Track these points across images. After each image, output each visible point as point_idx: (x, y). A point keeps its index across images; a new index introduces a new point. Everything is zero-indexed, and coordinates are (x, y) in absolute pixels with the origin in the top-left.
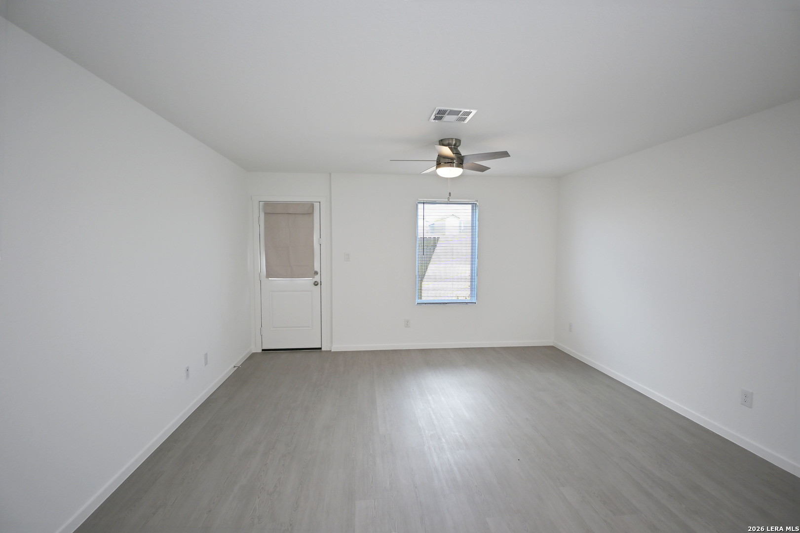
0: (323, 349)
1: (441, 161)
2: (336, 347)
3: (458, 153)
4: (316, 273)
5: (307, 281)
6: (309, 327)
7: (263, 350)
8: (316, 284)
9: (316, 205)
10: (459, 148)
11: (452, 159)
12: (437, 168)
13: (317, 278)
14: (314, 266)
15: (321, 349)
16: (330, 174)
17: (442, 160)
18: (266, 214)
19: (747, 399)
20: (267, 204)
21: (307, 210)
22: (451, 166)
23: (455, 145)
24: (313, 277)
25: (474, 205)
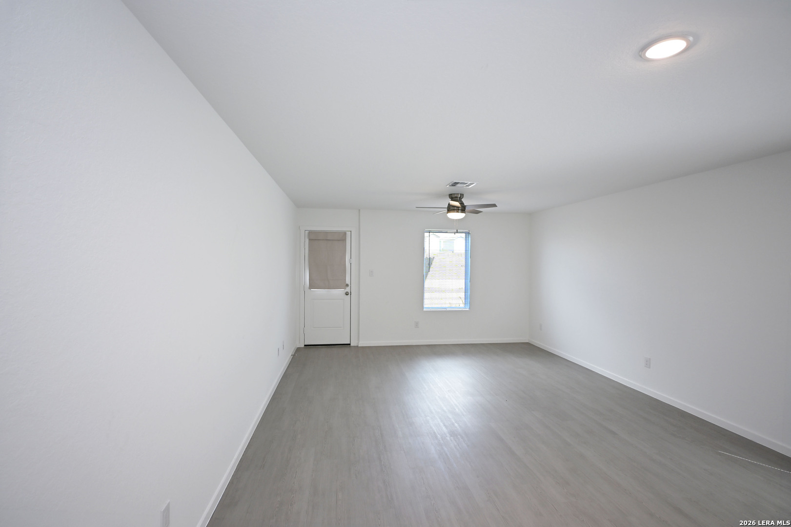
0: (352, 345)
1: (450, 209)
2: (362, 344)
3: (462, 203)
4: (347, 285)
5: (340, 292)
6: (341, 327)
7: (305, 345)
8: (347, 294)
9: (348, 234)
10: (462, 200)
11: (458, 207)
12: (447, 213)
13: (348, 289)
14: (346, 280)
15: (350, 344)
16: (360, 210)
17: (452, 208)
18: (310, 240)
19: (648, 363)
20: (311, 233)
21: (341, 238)
22: (457, 212)
23: (460, 198)
24: (345, 289)
25: (467, 234)
